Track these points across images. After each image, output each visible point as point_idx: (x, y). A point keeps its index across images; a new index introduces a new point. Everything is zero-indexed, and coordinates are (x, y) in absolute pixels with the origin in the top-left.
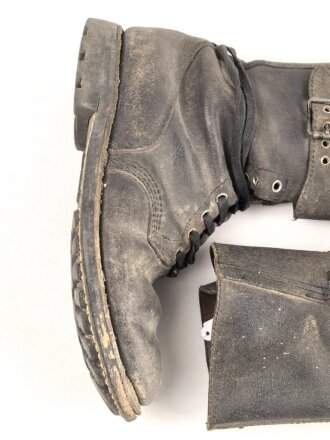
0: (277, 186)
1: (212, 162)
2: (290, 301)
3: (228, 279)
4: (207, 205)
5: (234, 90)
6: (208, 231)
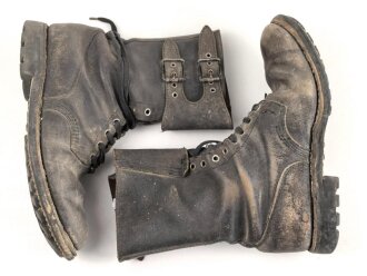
0: (148, 112)
1: (107, 101)
2: (160, 178)
3: (122, 169)
4: (107, 127)
5: (117, 57)
6: (110, 143)
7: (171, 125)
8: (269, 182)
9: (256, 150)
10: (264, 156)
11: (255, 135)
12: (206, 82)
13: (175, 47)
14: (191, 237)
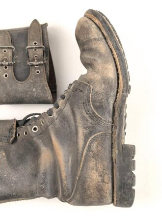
7: (4, 100)
8: (78, 150)
9: (68, 122)
10: (73, 128)
11: (67, 110)
12: (32, 65)
13: (8, 37)
14: (14, 194)
